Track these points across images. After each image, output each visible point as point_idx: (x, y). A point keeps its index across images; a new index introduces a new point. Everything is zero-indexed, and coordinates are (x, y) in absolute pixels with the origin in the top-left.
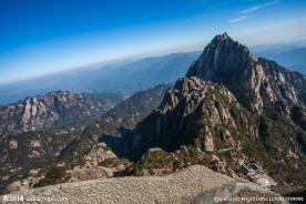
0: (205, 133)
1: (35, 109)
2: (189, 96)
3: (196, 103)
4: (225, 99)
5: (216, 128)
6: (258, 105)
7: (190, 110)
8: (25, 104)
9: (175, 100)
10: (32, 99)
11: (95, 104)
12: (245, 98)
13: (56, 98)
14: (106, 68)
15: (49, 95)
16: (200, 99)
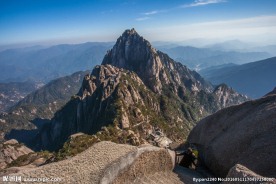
0: (121, 113)
2: (106, 82)
3: (112, 88)
4: (135, 83)
5: (130, 108)
6: (158, 87)
7: (107, 95)
9: (93, 86)
12: (149, 82)
16: (115, 84)
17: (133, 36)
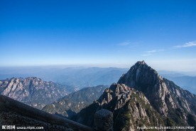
0: (129, 125)
1: (15, 86)
2: (120, 96)
3: (124, 102)
4: (143, 102)
5: (137, 122)
7: (119, 106)
8: (10, 82)
9: (110, 98)
10: (16, 79)
11: (56, 90)
13: (31, 82)
14: (69, 68)
15: (28, 79)
16: (127, 99)
17: (143, 65)
